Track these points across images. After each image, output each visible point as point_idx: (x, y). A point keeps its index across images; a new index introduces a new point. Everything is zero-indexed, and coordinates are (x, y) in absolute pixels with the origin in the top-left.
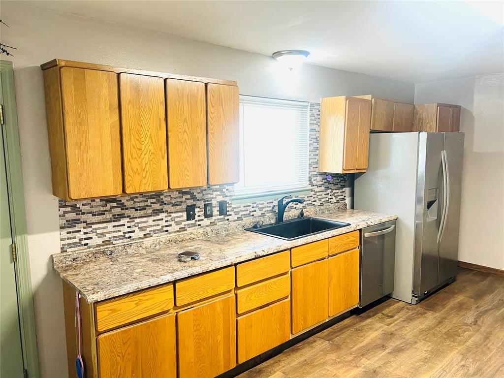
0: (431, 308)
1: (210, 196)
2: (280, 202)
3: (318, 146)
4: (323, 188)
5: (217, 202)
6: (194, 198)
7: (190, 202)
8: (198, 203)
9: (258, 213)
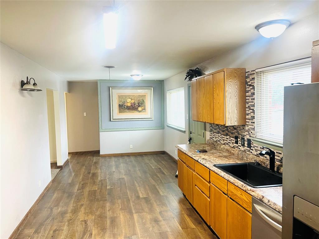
1: (244, 134)
5: (247, 139)
6: (238, 132)
7: (236, 134)
8: (239, 136)
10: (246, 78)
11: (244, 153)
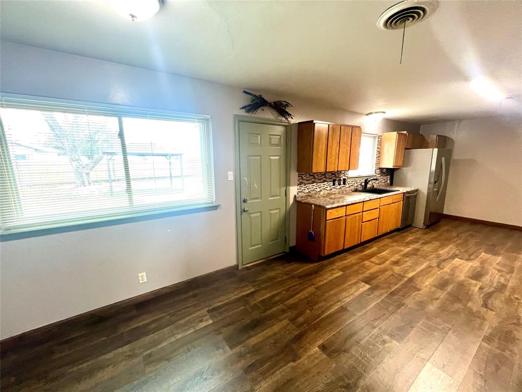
0: (434, 230)
1: (340, 176)
2: (366, 180)
4: (380, 175)
5: (343, 179)
6: (335, 176)
7: (334, 178)
8: (337, 179)
9: (356, 185)
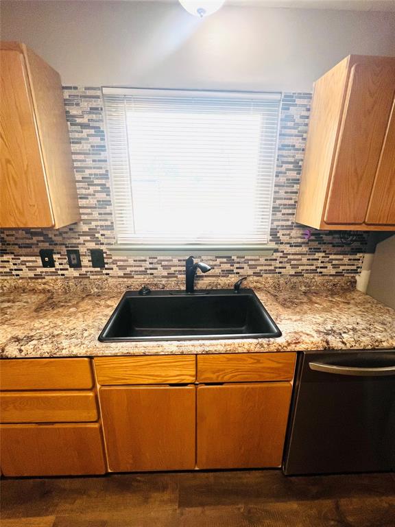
1: (75, 241)
3: (298, 177)
5: (88, 250)
7: (44, 246)
8: (57, 248)
9: (161, 272)
10: (66, 104)
11: (86, 281)
